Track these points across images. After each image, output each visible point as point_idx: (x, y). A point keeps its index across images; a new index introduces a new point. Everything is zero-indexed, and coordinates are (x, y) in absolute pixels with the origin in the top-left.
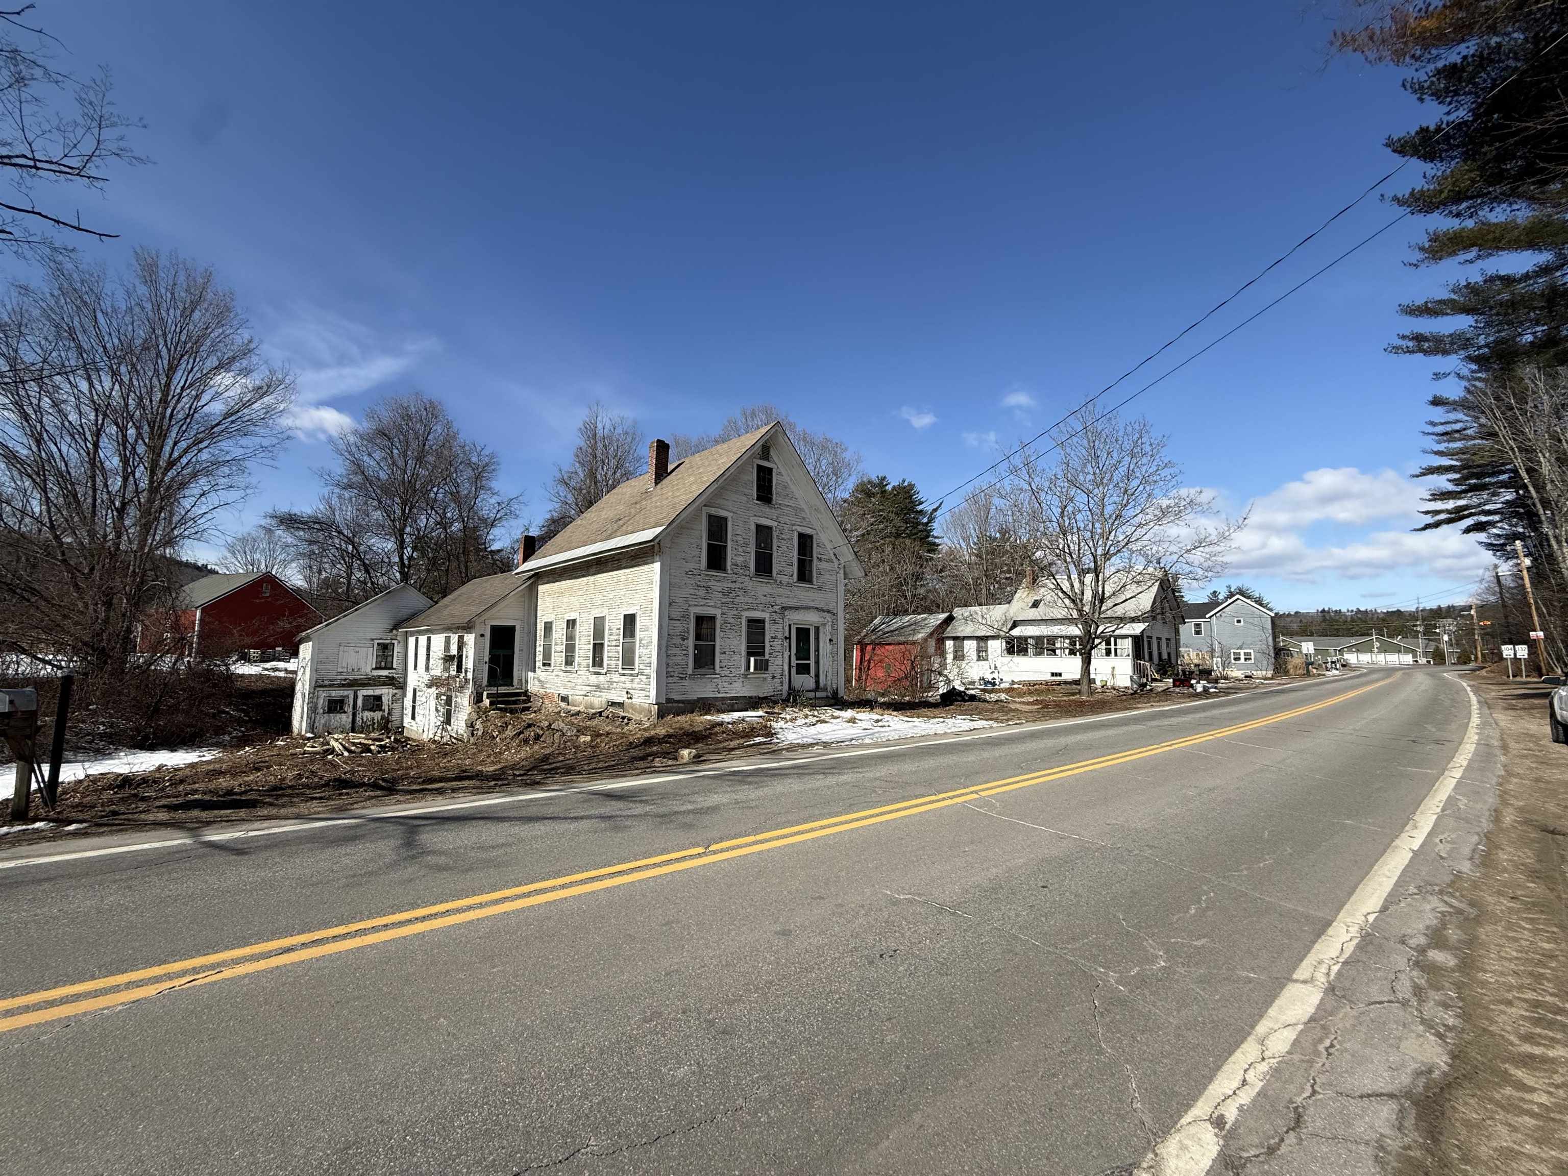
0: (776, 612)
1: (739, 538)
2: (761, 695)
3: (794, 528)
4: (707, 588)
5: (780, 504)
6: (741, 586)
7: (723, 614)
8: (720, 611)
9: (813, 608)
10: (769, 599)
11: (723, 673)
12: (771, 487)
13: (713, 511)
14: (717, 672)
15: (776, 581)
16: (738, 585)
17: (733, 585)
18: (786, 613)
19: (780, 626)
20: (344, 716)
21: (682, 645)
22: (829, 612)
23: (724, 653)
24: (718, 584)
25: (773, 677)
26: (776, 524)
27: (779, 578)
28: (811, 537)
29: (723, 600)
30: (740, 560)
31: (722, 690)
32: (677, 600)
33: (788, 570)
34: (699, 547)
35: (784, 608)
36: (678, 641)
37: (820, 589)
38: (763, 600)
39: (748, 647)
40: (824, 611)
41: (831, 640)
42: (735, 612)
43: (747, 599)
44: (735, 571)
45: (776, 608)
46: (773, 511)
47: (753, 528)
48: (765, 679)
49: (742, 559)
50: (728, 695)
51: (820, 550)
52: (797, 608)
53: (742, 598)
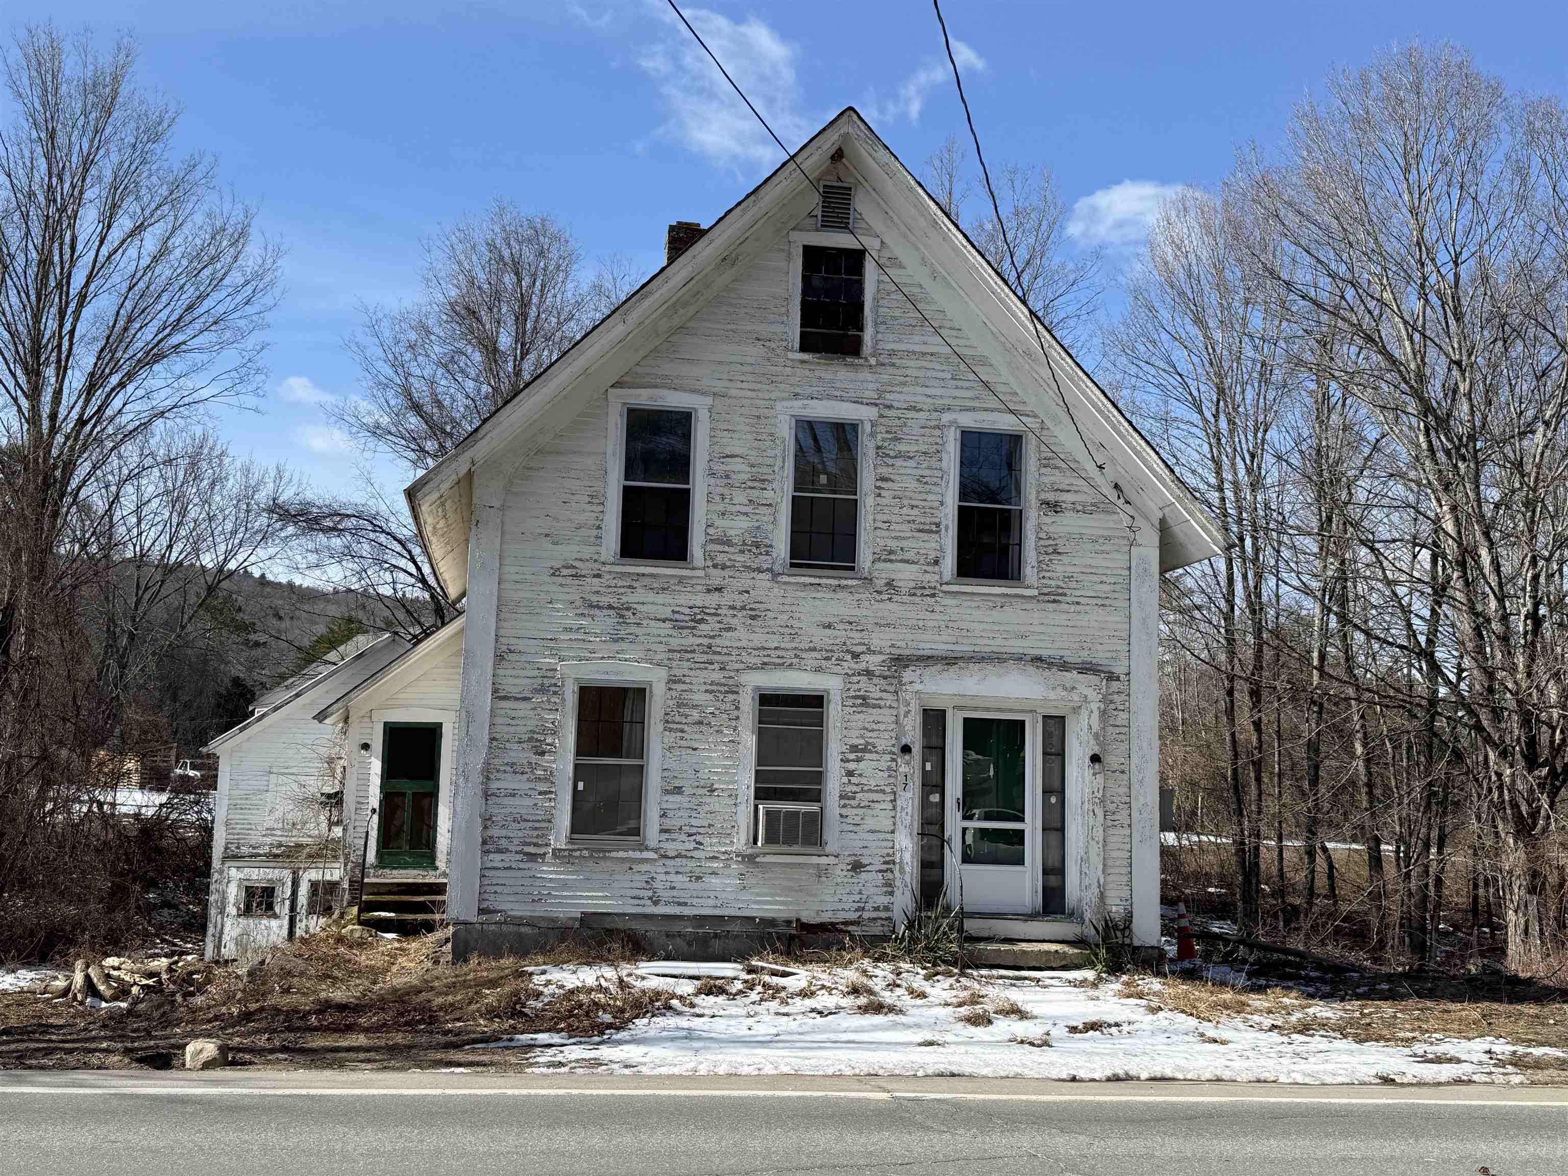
0: (869, 673)
1: (736, 465)
2: (809, 917)
3: (946, 417)
4: (622, 611)
5: (892, 353)
6: (739, 600)
7: (673, 680)
8: (663, 673)
9: (1020, 658)
10: (840, 634)
11: (671, 848)
12: (861, 306)
13: (644, 398)
14: (652, 841)
15: (868, 580)
16: (727, 599)
17: (713, 600)
18: (908, 675)
19: (886, 716)
20: (274, 923)
21: (533, 767)
22: (1087, 668)
23: (678, 790)
24: (661, 598)
25: (857, 867)
26: (871, 413)
27: (884, 572)
28: (1014, 441)
29: (675, 643)
30: (737, 527)
31: (665, 895)
32: (521, 645)
33: (928, 545)
34: (597, 499)
35: (900, 662)
36: (521, 755)
37: (1053, 597)
38: (822, 637)
39: (759, 776)
40: (1064, 666)
41: (1095, 759)
42: (717, 676)
43: (758, 639)
44: (720, 558)
45: (873, 661)
46: (865, 375)
47: (786, 432)
48: (822, 872)
49: (743, 523)
50: (687, 911)
51: (1052, 477)
52: (950, 661)
53: (742, 633)
